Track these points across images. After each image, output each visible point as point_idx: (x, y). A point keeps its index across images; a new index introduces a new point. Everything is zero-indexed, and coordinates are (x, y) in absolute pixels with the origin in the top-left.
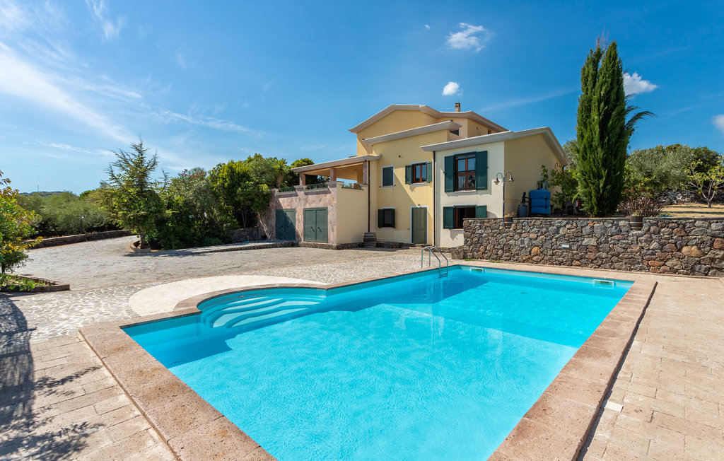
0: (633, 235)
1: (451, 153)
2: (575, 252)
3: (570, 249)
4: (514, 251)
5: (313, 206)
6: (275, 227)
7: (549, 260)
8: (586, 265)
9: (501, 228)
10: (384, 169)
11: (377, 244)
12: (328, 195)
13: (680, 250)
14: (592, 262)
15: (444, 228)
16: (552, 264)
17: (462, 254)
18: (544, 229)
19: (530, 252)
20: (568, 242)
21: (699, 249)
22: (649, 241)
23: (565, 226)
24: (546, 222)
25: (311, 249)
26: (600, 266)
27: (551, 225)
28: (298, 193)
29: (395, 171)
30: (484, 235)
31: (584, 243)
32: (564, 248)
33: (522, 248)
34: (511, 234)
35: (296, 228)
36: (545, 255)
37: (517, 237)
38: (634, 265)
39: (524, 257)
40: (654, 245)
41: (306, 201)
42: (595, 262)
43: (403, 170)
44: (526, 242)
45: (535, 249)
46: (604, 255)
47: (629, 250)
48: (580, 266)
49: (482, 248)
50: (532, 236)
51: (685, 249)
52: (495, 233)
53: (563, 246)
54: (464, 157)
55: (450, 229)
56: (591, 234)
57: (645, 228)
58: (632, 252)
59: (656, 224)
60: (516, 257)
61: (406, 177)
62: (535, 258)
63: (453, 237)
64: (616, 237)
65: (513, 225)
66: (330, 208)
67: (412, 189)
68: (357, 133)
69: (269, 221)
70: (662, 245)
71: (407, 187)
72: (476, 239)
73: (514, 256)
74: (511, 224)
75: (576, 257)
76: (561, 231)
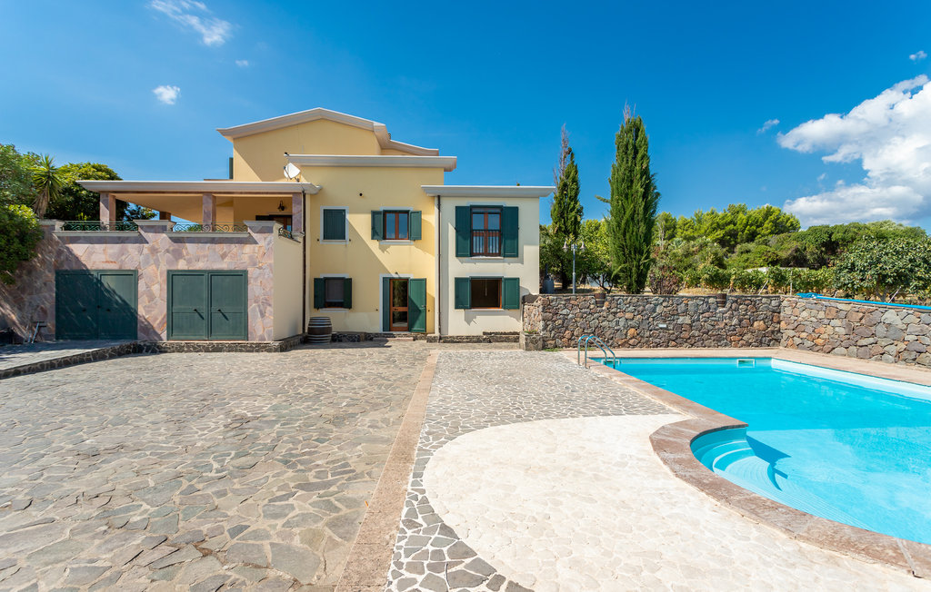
0: (720, 312)
1: (465, 203)
2: (671, 332)
3: (667, 329)
4: (608, 334)
5: (200, 266)
6: (51, 311)
7: (647, 342)
8: (681, 345)
9: (592, 306)
10: (326, 212)
11: (333, 336)
12: (248, 248)
13: (752, 325)
14: (686, 342)
15: (457, 307)
16: (649, 347)
17: (540, 343)
18: (641, 308)
19: (626, 335)
20: (665, 321)
21: (765, 323)
22: (731, 318)
23: (661, 304)
24: (643, 300)
25: (203, 354)
26: (692, 345)
27: (648, 303)
28: (149, 236)
29: (348, 217)
30: (571, 316)
31: (679, 321)
32: (661, 328)
33: (618, 330)
34: (605, 314)
35: (141, 311)
36: (642, 337)
37: (611, 317)
38: (720, 341)
39: (618, 339)
40: (735, 321)
41: (178, 255)
42: (689, 341)
43: (368, 217)
44: (622, 324)
45: (632, 331)
46: (697, 333)
47: (717, 327)
48: (675, 346)
49: (568, 334)
50: (629, 315)
51: (756, 324)
52: (585, 313)
53: (661, 326)
54: (482, 210)
55: (465, 308)
56: (685, 312)
57: (728, 305)
58: (719, 329)
59: (736, 302)
60: (611, 341)
61: (373, 228)
62: (631, 342)
63: (468, 320)
64: (706, 314)
65: (606, 303)
66: (252, 272)
67: (383, 249)
68: (234, 139)
69: (26, 298)
70: (740, 321)
71: (374, 245)
72: (560, 322)
73: (608, 342)
74: (603, 302)
75: (673, 337)
76: (659, 310)
